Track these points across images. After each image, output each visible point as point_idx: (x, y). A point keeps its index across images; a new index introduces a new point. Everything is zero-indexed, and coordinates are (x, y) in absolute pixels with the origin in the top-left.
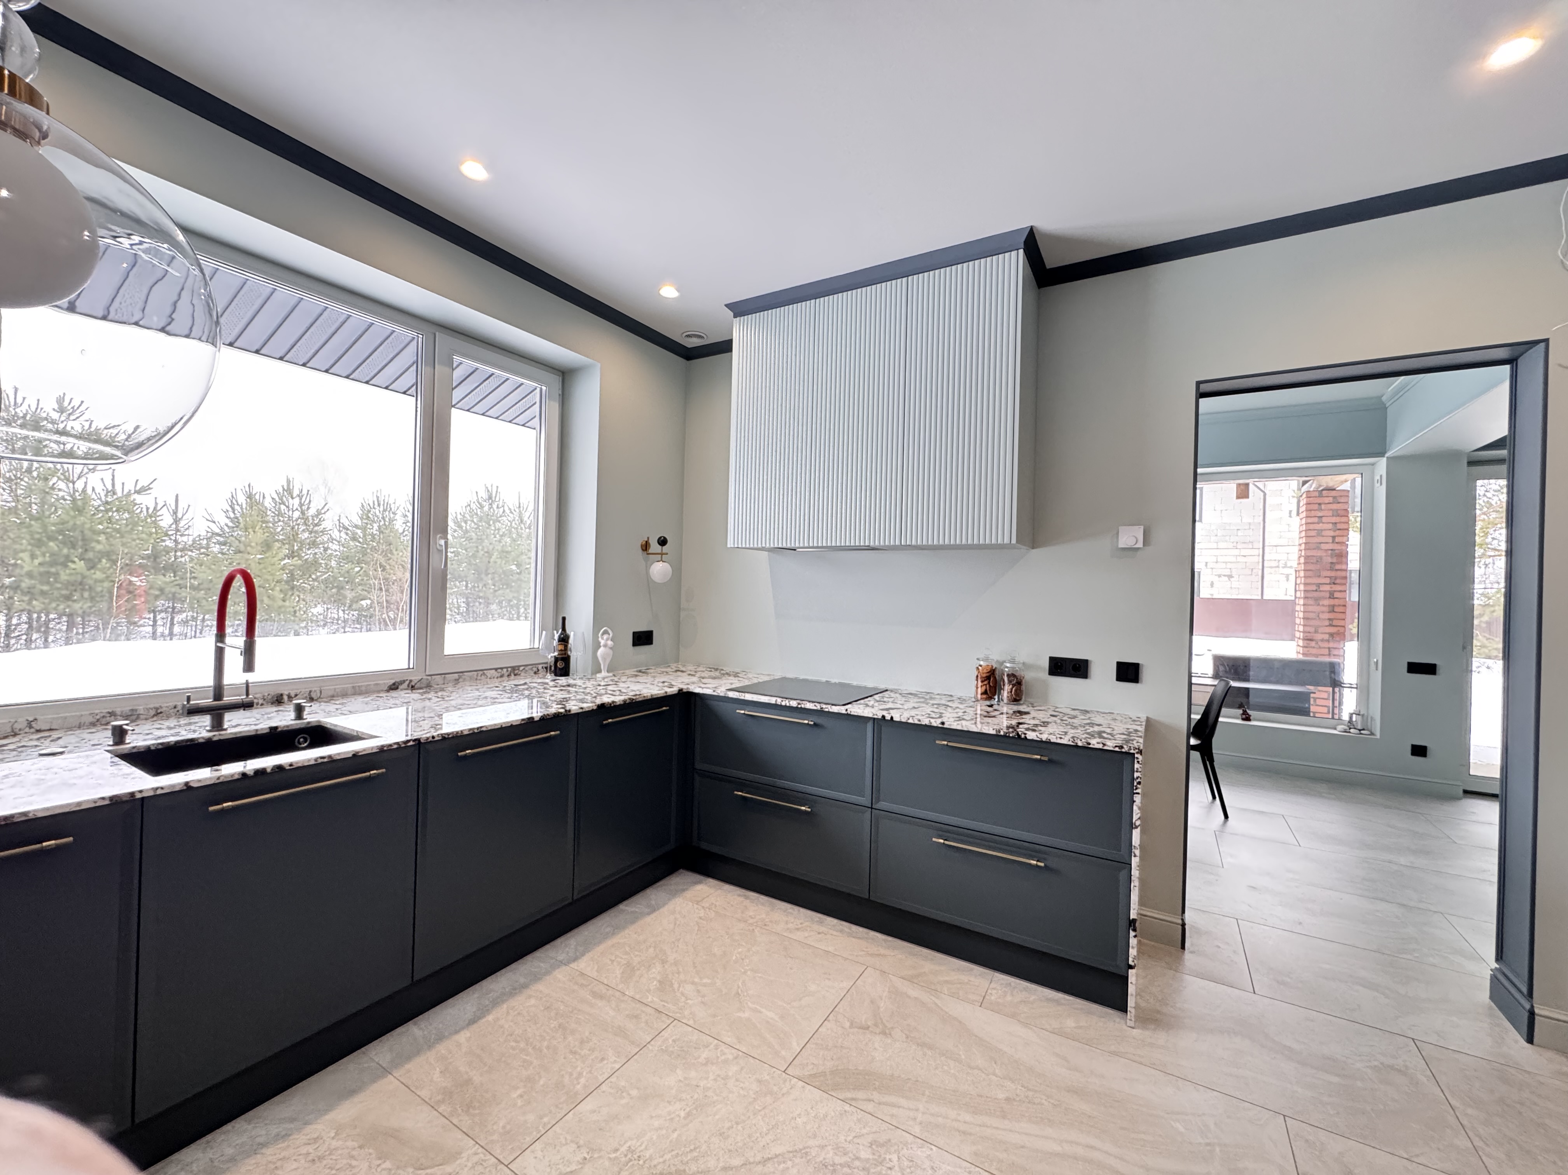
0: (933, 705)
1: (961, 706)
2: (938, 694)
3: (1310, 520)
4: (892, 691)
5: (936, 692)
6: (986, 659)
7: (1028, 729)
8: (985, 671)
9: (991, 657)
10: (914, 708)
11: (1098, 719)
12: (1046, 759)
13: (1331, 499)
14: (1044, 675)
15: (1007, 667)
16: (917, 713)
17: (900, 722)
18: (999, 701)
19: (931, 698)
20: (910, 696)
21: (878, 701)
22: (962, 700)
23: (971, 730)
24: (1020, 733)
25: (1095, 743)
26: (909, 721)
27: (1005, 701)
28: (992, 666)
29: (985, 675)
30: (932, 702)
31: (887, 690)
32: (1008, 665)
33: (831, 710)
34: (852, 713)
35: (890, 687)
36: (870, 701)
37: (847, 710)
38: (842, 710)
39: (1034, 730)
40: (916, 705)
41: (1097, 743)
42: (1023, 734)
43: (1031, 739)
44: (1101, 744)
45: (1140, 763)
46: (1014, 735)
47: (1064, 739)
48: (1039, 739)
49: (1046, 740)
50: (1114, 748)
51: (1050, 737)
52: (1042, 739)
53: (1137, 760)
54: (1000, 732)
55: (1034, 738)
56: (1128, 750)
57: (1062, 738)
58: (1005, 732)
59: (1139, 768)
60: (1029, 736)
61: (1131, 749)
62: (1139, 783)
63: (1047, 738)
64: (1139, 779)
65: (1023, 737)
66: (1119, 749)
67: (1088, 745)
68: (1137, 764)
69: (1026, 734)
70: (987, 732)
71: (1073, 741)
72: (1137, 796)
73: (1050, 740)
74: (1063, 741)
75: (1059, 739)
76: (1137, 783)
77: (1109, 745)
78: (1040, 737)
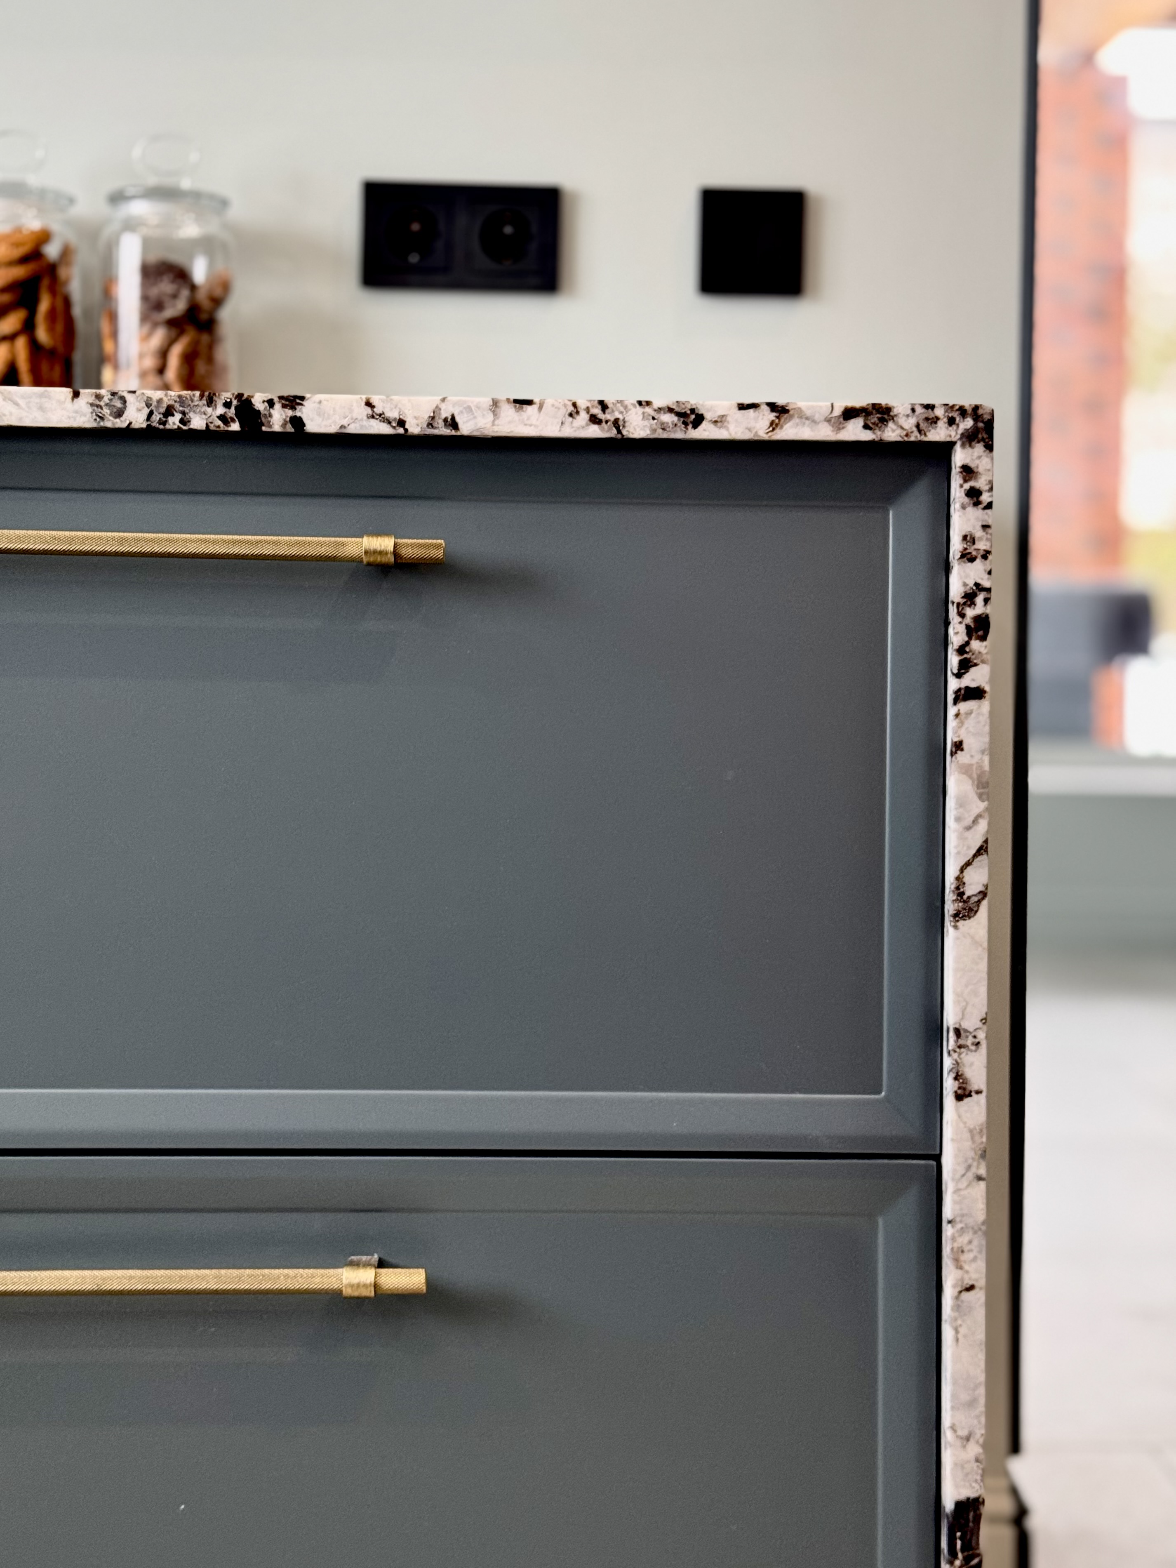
41: (742, 407)
42: (278, 406)
43: (332, 429)
44: (765, 409)
45: (985, 498)
46: (222, 418)
47: (540, 408)
48: (384, 429)
49: (430, 425)
50: (839, 429)
51: (454, 405)
52: (401, 423)
53: (967, 486)
54: (118, 404)
55: (355, 420)
56: (918, 426)
57: (529, 402)
58: (160, 401)
59: (979, 533)
60: (320, 413)
61: (938, 418)
62: (977, 629)
63: (437, 410)
64: (980, 600)
65: (277, 428)
66: (866, 427)
67: (685, 424)
68: (970, 510)
69: (303, 398)
70: (28, 422)
71: (597, 411)
72: (969, 713)
73: (452, 423)
74: (533, 421)
75: (508, 412)
76: (968, 627)
77: (808, 413)
78: (393, 414)
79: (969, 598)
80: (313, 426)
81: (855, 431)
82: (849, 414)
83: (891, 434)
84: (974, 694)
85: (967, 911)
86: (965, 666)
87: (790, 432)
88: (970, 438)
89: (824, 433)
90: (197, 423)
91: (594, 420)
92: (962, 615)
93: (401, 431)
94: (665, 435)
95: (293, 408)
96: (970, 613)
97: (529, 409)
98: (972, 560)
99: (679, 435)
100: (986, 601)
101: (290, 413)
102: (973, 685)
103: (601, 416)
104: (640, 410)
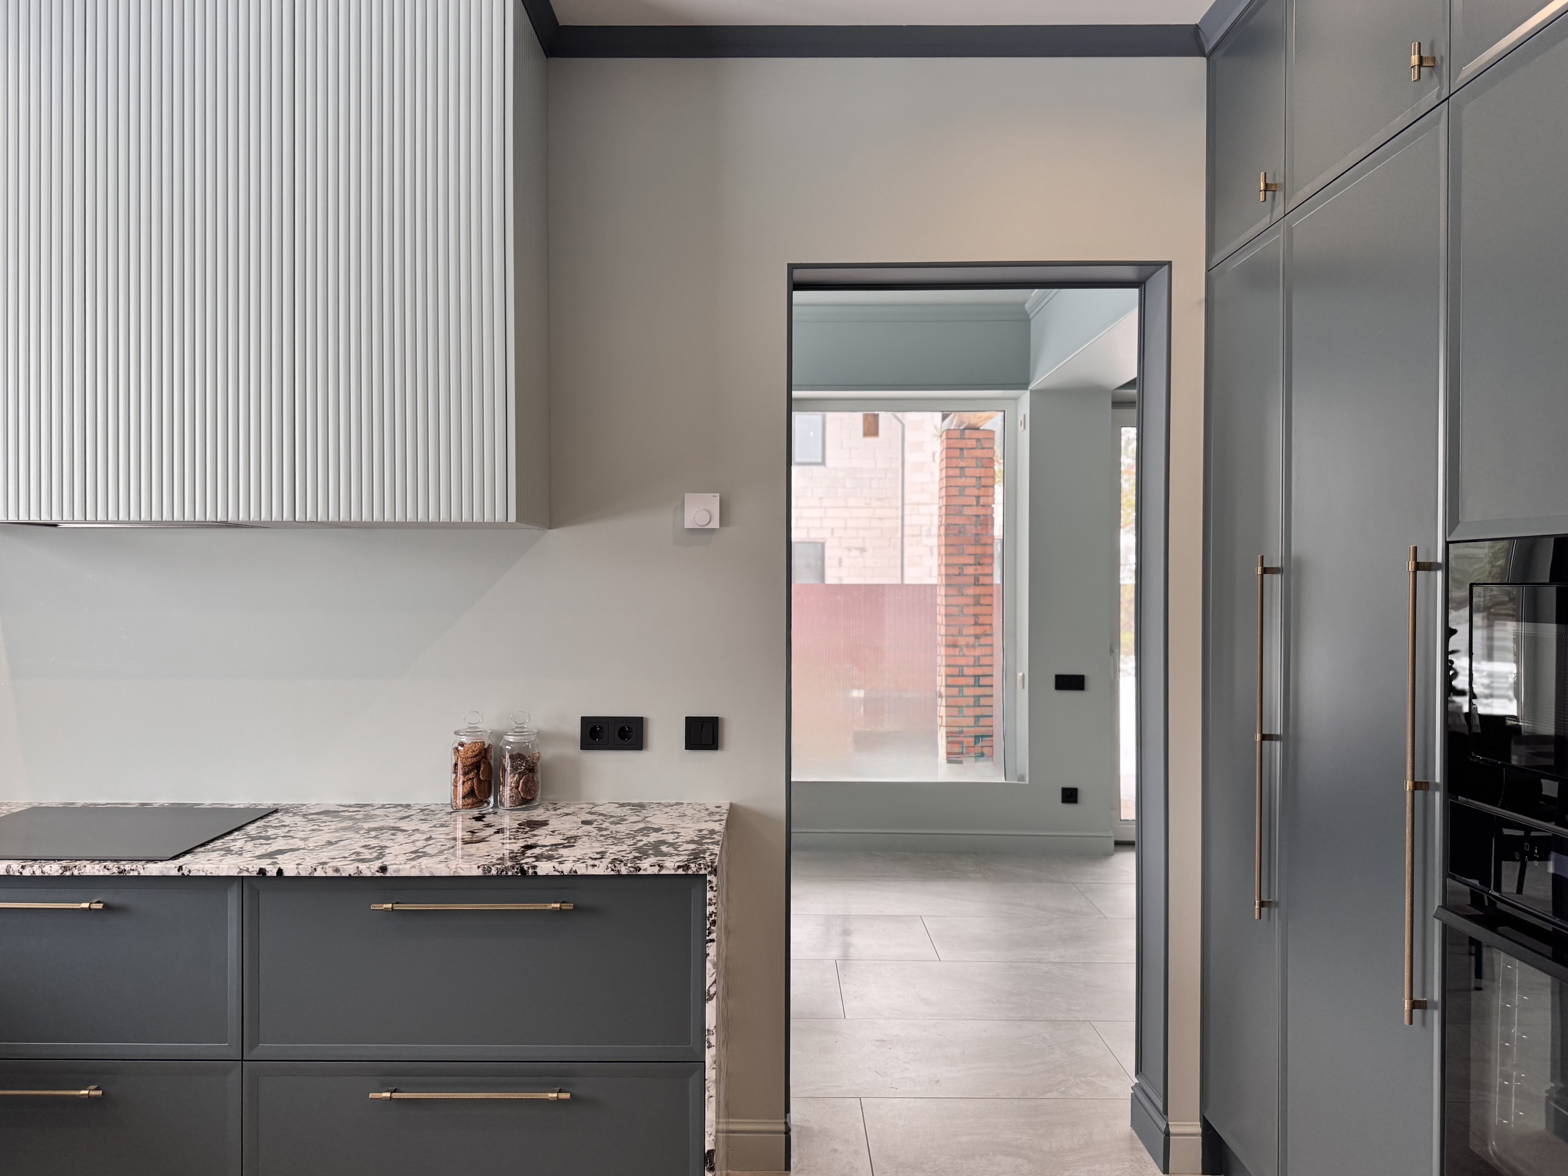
0: (370, 830)
1: (424, 827)
2: (383, 807)
3: (952, 472)
4: (286, 810)
5: (379, 802)
6: (473, 731)
7: (538, 858)
8: (470, 754)
9: (481, 727)
10: (330, 843)
11: (658, 819)
12: (569, 906)
13: (974, 442)
14: (573, 749)
15: (509, 743)
16: (333, 854)
17: (298, 878)
18: (495, 806)
19: (368, 817)
20: (324, 818)
21: (253, 839)
22: (426, 812)
23: (437, 873)
24: (525, 867)
25: (647, 867)
26: (316, 874)
27: (507, 804)
28: (483, 743)
29: (470, 761)
30: (366, 826)
31: (276, 811)
32: (511, 739)
33: (143, 873)
34: (191, 874)
35: (284, 802)
36: (237, 841)
37: (180, 868)
38: (169, 868)
39: (550, 858)
40: (332, 837)
41: (651, 866)
42: (530, 869)
43: (545, 874)
44: (657, 866)
45: (715, 889)
46: (516, 872)
47: (598, 867)
48: (558, 874)
49: (570, 873)
50: (676, 871)
51: (576, 867)
52: (562, 872)
53: (710, 886)
54: (490, 870)
55: (550, 872)
56: (697, 870)
57: (596, 866)
58: (500, 868)
59: (713, 898)
60: (541, 870)
61: (702, 868)
62: (713, 924)
63: (572, 869)
64: (713, 916)
65: (530, 874)
66: (683, 871)
67: (636, 871)
68: (710, 892)
69: (537, 866)
70: (467, 875)
71: (613, 868)
72: (711, 946)
73: (576, 872)
74: (597, 871)
75: (590, 868)
76: (710, 923)
77: (668, 867)
78: (560, 870)
79: (711, 915)
80: (539, 873)
81: (680, 872)
82: (679, 867)
83: (690, 872)
84: (712, 941)
85: (711, 998)
86: (710, 933)
87: (664, 872)
88: (710, 873)
89: (673, 872)
90: (510, 873)
91: (612, 870)
92: (709, 920)
93: (562, 874)
94: (631, 874)
95: (535, 869)
96: (711, 919)
97: (595, 867)
98: (711, 905)
99: (635, 873)
100: (715, 916)
101: (534, 870)
102: (712, 938)
103: (614, 869)
104: (624, 867)
